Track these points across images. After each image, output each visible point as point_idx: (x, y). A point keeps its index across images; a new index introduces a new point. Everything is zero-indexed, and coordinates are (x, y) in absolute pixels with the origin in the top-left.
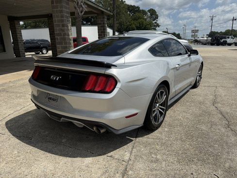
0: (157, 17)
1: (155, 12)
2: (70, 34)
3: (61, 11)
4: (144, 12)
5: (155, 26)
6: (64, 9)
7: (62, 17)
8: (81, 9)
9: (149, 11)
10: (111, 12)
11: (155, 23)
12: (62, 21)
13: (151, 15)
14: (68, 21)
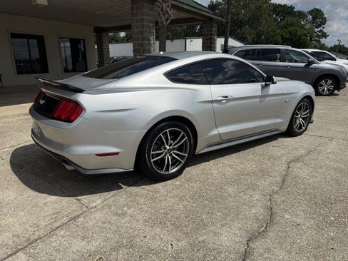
0: (324, 21)
1: (322, 14)
2: (152, 49)
3: (142, 20)
4: (301, 15)
5: (318, 36)
6: (145, 17)
7: (143, 27)
8: (167, 15)
9: (311, 12)
10: (222, 17)
11: (320, 31)
12: (142, 33)
13: (314, 18)
14: (150, 33)
